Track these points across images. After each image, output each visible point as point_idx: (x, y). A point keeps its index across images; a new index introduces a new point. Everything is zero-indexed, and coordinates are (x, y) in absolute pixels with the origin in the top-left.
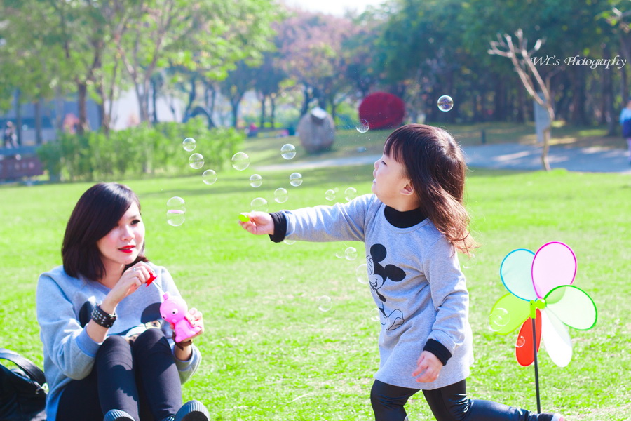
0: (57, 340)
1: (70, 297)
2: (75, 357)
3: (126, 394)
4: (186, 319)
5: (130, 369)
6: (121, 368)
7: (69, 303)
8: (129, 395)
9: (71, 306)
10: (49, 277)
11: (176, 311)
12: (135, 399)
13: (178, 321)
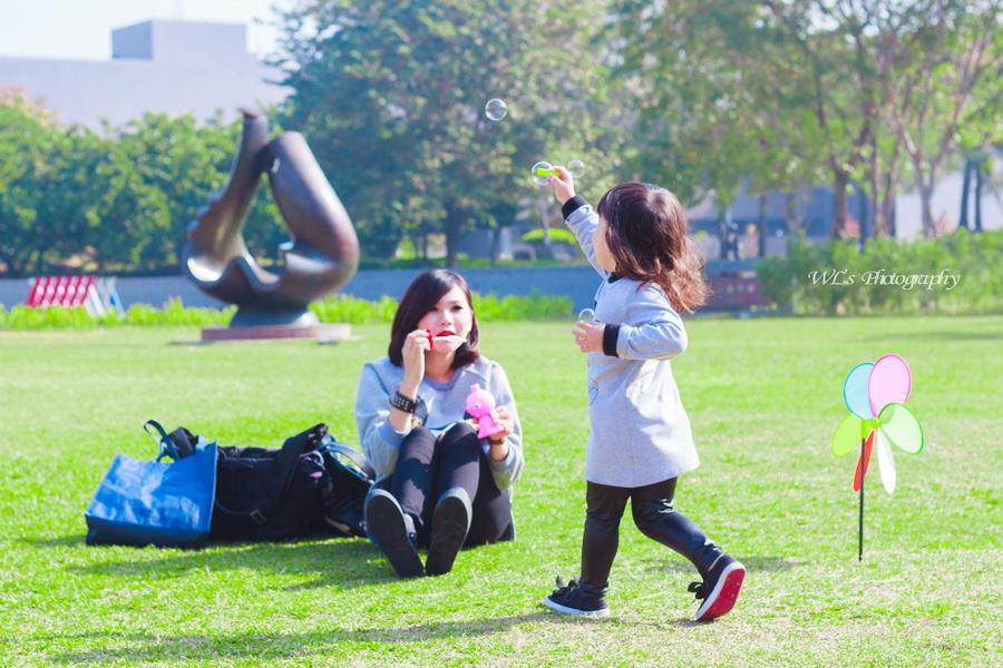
0: (367, 432)
1: (388, 389)
2: (378, 448)
3: (415, 487)
4: (489, 415)
5: (428, 462)
6: (417, 461)
7: (385, 394)
8: (418, 488)
9: (387, 397)
10: (370, 366)
11: (480, 405)
12: (424, 493)
13: (482, 417)
